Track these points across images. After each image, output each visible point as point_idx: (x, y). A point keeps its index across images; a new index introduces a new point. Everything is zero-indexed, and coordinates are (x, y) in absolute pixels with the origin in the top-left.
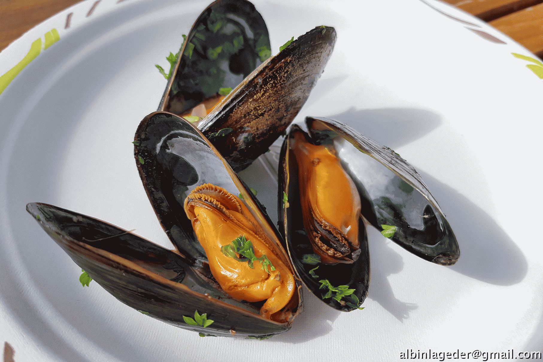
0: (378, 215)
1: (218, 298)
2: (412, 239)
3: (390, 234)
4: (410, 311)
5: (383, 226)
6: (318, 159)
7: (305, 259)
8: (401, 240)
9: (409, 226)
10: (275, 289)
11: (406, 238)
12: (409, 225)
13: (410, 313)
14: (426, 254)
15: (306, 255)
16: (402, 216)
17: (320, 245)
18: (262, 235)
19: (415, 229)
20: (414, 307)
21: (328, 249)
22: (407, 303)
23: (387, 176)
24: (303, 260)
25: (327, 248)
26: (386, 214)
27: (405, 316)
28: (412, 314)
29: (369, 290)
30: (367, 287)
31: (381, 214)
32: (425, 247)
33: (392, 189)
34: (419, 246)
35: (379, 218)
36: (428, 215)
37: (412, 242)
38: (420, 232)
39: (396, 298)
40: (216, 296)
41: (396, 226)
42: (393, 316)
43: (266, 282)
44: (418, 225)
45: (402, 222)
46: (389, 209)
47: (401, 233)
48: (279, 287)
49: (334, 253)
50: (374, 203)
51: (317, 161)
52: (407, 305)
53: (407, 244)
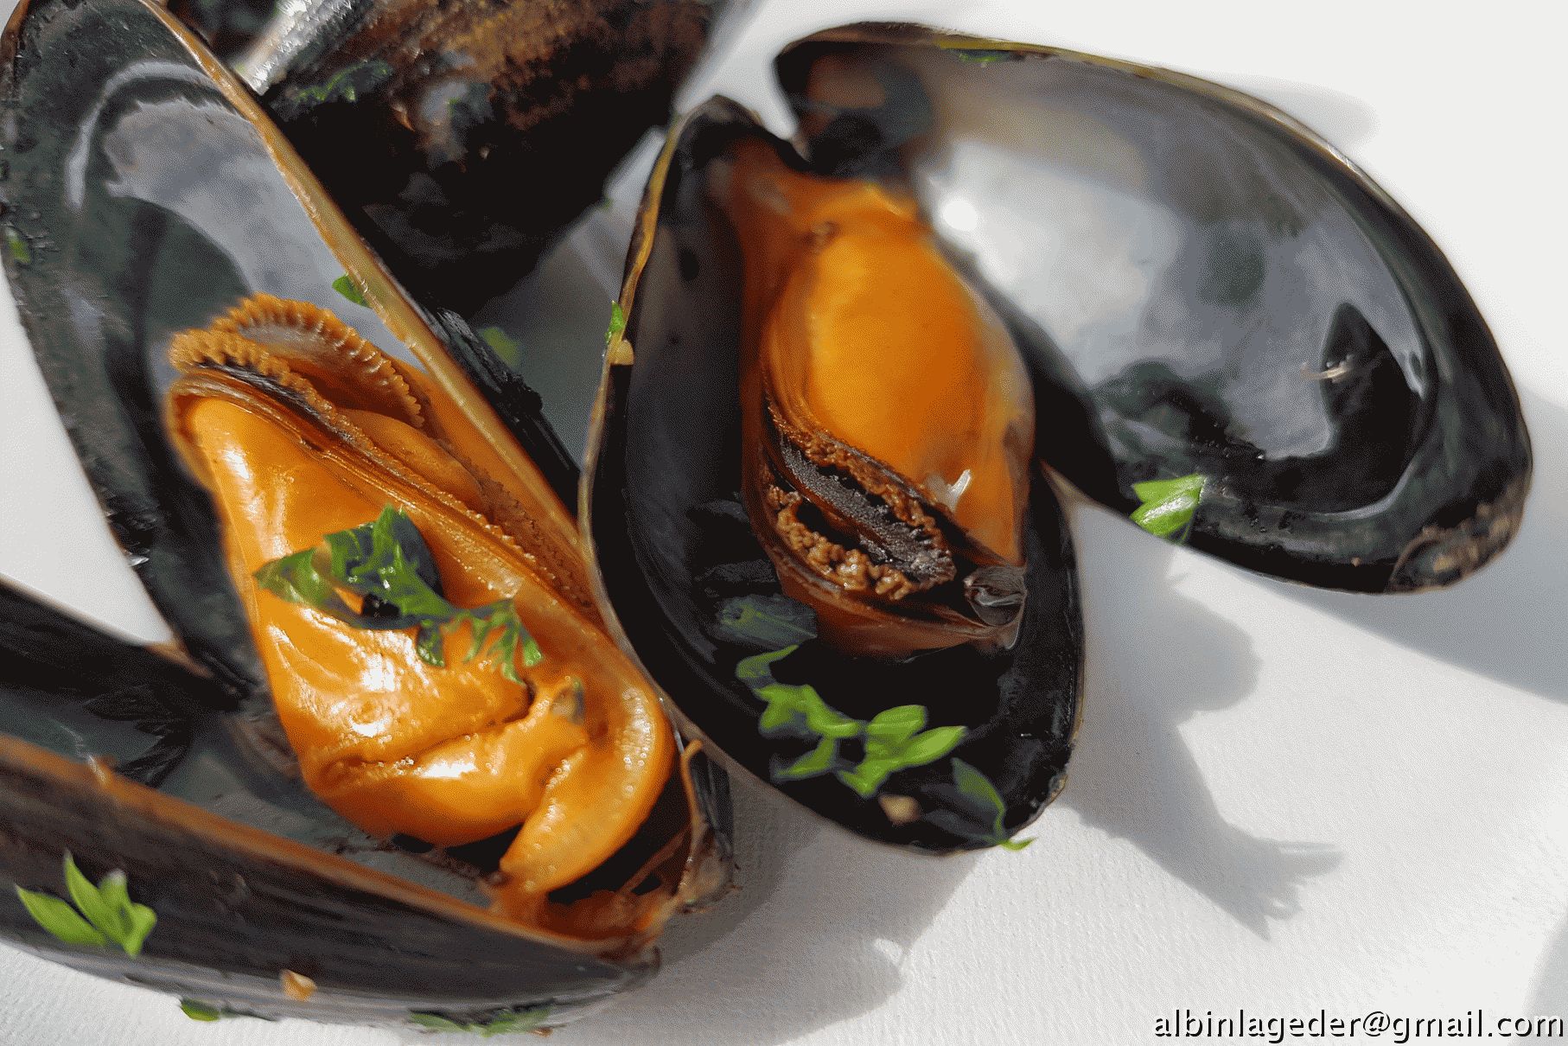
0: (1117, 448)
1: (337, 847)
2: (1280, 509)
3: (1175, 517)
4: (1304, 883)
5: (1143, 490)
6: (830, 224)
7: (727, 621)
8: (1229, 530)
9: (1260, 457)
10: (559, 764)
11: (1250, 513)
12: (1261, 452)
13: (1300, 888)
14: (1355, 562)
15: (737, 603)
16: (1225, 422)
17: (795, 541)
18: (519, 521)
19: (1292, 460)
20: (1320, 862)
21: (834, 556)
22: (1286, 845)
23: (1144, 262)
24: (719, 623)
25: (829, 552)
26: (1154, 434)
27: (1279, 904)
28: (1313, 894)
29: (1073, 766)
30: (1058, 757)
31: (1133, 442)
32: (1347, 526)
33: (1174, 312)
34: (1318, 529)
35: (1122, 464)
36: (1342, 364)
37: (1283, 525)
38: (1319, 464)
39: (1230, 820)
40: (328, 841)
41: (1200, 472)
42: (1218, 909)
43: (510, 729)
44: (1305, 435)
45: (1230, 446)
46: (1165, 411)
47: (1229, 498)
48: (580, 756)
49: (867, 574)
50: (1098, 399)
51: (821, 231)
52: (1283, 851)
53: (1259, 539)
